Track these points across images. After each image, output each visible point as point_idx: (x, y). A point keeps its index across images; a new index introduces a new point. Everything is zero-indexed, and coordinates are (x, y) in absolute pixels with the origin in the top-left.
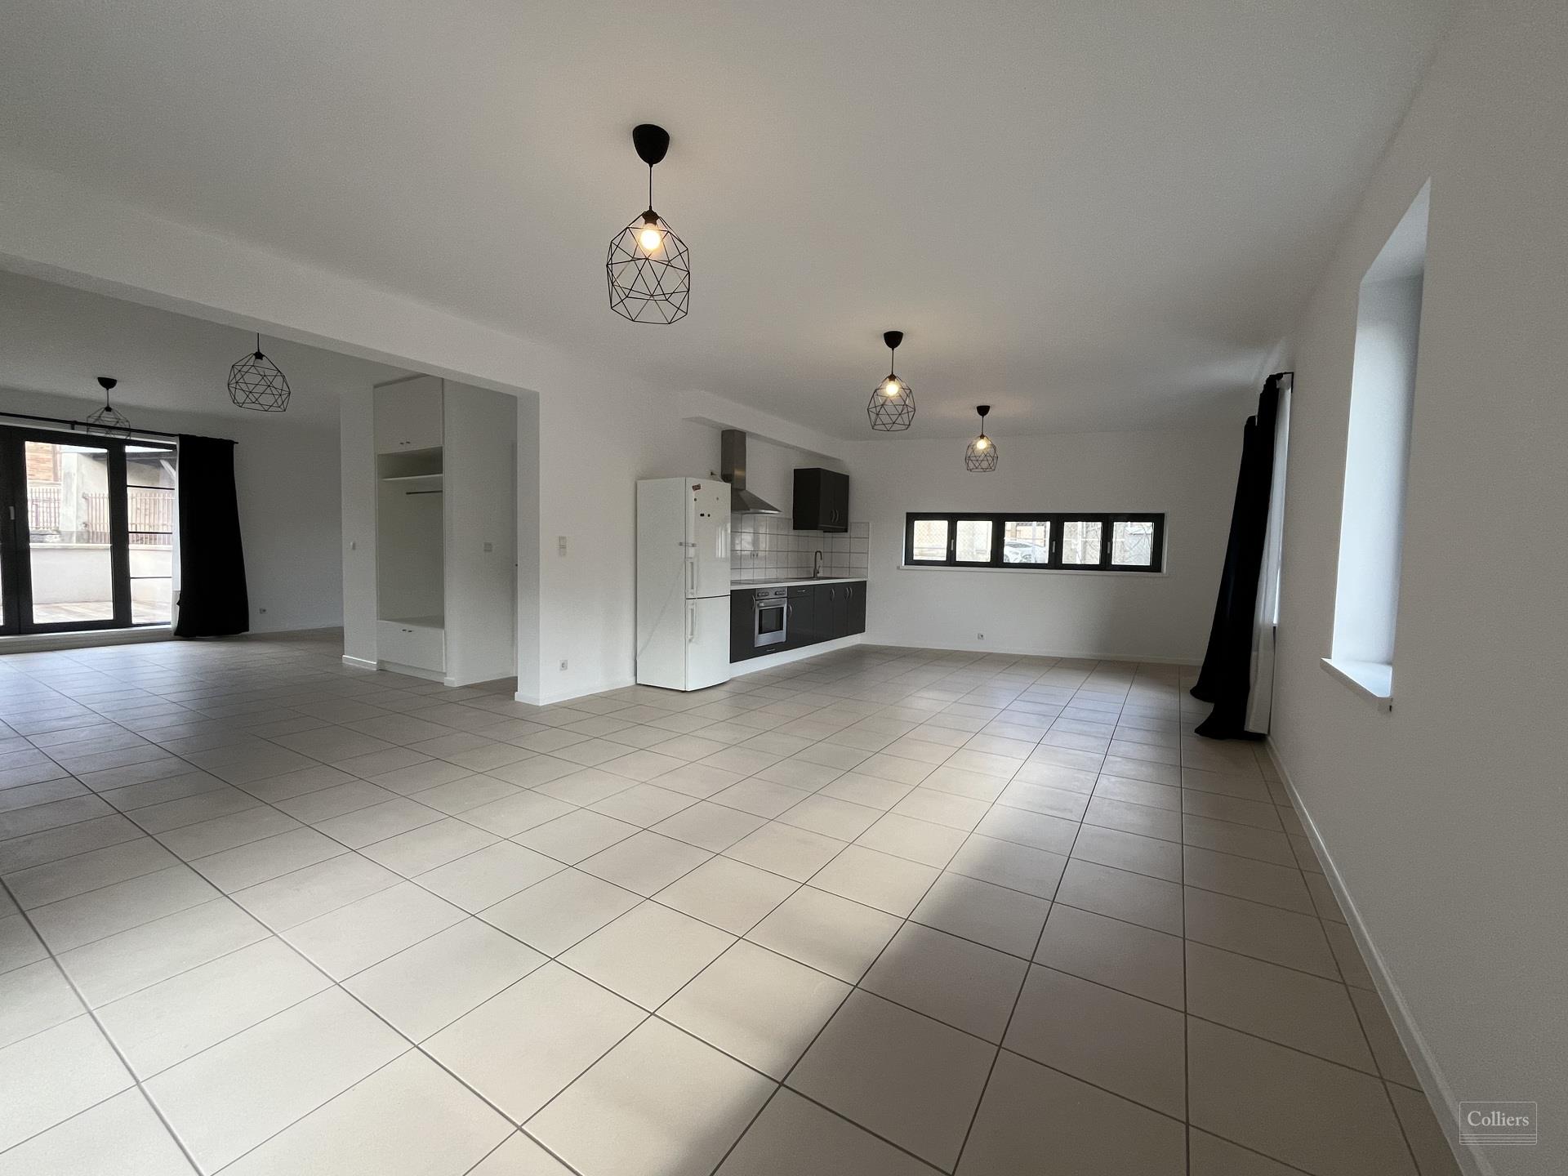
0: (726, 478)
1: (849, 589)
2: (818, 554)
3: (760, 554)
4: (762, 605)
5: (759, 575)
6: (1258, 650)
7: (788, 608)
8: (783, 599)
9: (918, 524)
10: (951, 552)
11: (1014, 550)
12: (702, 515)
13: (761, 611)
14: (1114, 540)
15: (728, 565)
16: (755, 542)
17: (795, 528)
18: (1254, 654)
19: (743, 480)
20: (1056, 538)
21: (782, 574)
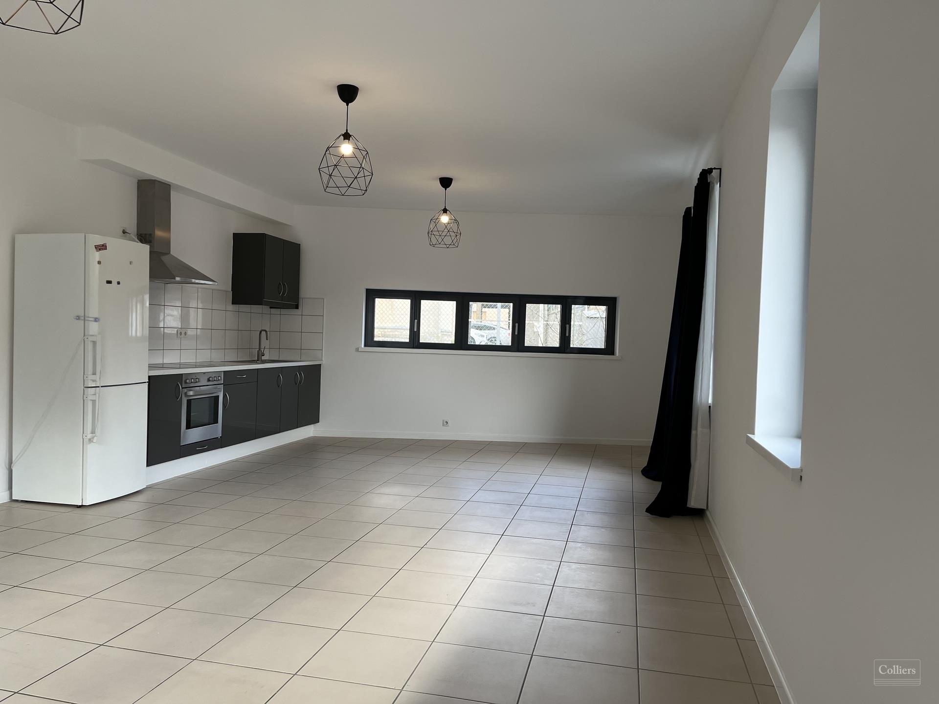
0: (144, 237)
1: (300, 374)
2: (263, 333)
3: (190, 332)
4: (191, 393)
5: (188, 357)
6: (696, 429)
7: (225, 396)
8: (218, 386)
9: (379, 303)
10: (415, 332)
11: (478, 331)
12: (109, 282)
13: (189, 402)
14: (572, 323)
15: (146, 345)
16: (184, 318)
17: (234, 302)
18: (693, 432)
19: (167, 243)
20: (519, 321)
21: (217, 356)
